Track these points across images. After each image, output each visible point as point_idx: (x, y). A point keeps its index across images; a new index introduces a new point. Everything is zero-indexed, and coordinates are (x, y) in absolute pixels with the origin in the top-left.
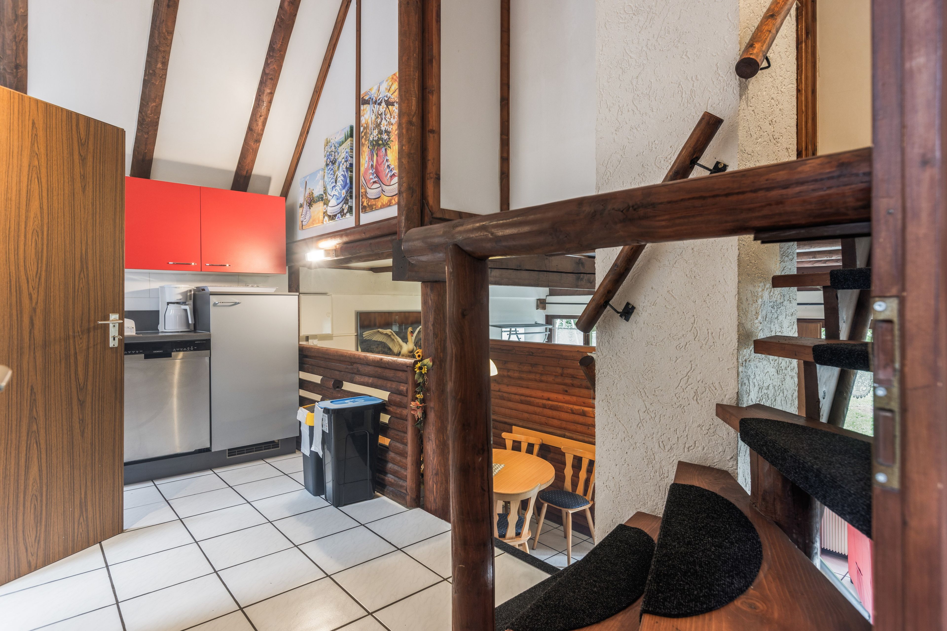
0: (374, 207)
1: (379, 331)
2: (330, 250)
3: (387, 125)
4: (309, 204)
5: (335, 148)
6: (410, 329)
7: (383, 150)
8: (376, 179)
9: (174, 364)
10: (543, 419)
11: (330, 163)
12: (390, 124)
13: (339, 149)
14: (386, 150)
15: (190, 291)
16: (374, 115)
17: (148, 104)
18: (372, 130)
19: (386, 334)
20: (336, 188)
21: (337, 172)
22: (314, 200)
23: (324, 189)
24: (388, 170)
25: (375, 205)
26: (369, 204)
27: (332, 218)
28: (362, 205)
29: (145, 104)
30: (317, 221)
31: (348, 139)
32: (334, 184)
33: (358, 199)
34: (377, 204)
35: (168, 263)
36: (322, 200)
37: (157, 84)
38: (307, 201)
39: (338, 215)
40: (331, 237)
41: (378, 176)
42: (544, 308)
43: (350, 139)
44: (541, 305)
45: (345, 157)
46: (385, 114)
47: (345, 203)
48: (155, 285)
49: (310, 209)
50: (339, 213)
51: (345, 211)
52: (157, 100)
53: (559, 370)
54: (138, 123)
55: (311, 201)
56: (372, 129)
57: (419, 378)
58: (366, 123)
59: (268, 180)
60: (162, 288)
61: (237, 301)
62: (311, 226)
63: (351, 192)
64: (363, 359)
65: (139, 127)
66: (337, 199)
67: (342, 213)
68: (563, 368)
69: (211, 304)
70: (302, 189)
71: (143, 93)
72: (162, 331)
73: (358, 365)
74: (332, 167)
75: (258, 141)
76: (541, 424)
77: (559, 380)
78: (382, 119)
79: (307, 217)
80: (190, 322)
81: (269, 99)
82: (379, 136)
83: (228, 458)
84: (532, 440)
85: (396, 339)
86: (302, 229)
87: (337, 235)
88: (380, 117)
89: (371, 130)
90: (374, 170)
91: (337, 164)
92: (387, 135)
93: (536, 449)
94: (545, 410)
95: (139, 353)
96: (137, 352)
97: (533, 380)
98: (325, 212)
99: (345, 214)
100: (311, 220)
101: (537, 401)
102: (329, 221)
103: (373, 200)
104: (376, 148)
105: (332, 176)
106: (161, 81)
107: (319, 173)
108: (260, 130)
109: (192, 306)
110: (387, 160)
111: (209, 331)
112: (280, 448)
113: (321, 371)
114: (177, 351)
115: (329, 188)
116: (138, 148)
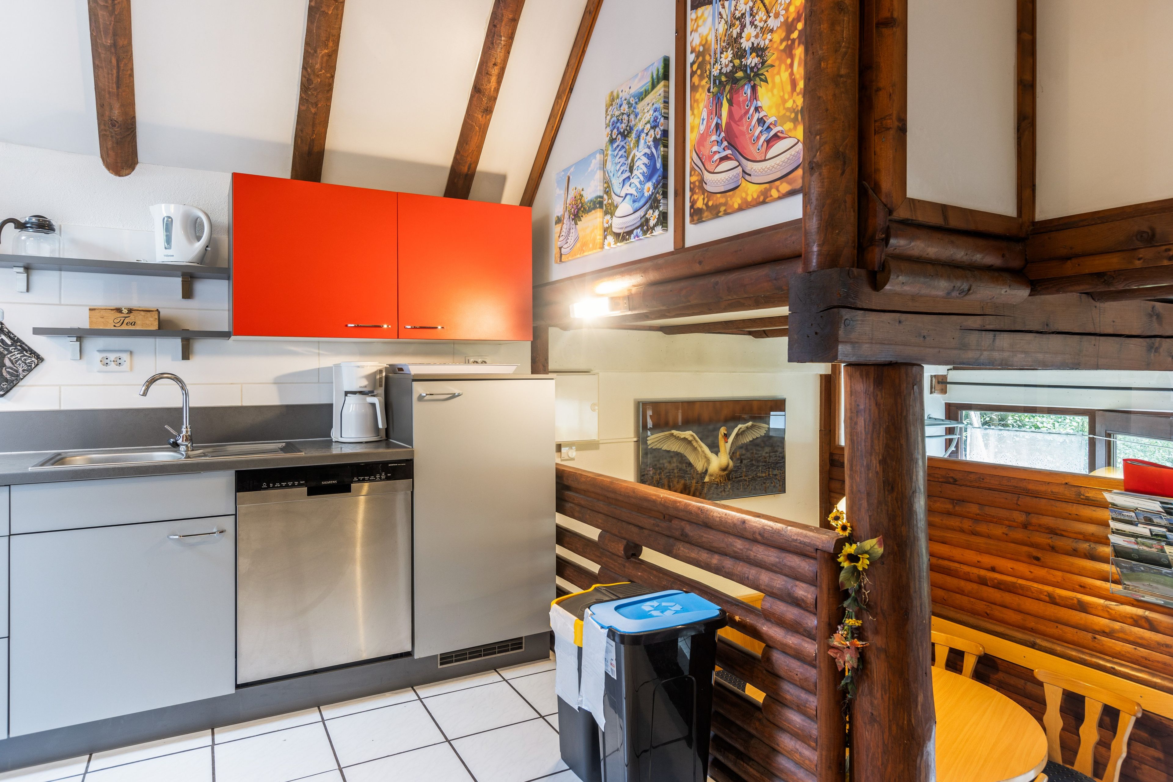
0: (722, 209)
1: (672, 434)
2: (619, 298)
3: (756, 37)
4: (575, 215)
5: (629, 107)
6: (723, 430)
7: (748, 89)
8: (728, 152)
9: (356, 503)
10: (980, 606)
11: (619, 136)
12: (766, 30)
13: (637, 106)
14: (754, 88)
15: (381, 371)
16: (723, 21)
17: (316, 52)
18: (718, 55)
19: (685, 439)
20: (632, 180)
21: (635, 151)
22: (585, 209)
23: (606, 185)
24: (760, 129)
25: (725, 204)
26: (710, 203)
27: (623, 237)
28: (692, 207)
29: (312, 52)
30: (591, 246)
31: (658, 83)
32: (627, 174)
33: (680, 198)
34: (730, 202)
35: (347, 326)
36: (601, 207)
37: (330, 13)
38: (570, 212)
39: (635, 232)
40: (622, 274)
41: (732, 145)
42: (944, 391)
43: (662, 83)
44: (939, 387)
45: (652, 119)
46: (751, 15)
47: (651, 207)
48: (327, 361)
49: (576, 224)
50: (637, 228)
51: (652, 223)
52: (331, 44)
53: (1020, 517)
54: (301, 89)
55: (579, 209)
56: (718, 51)
57: (849, 580)
58: (704, 42)
59: (501, 180)
60: (338, 366)
61: (457, 392)
62: (579, 256)
63: (665, 186)
64: (697, 515)
65: (303, 95)
66: (634, 201)
67: (645, 226)
68: (1028, 513)
69: (415, 397)
70: (560, 192)
71: (309, 31)
72: (337, 440)
73: (683, 524)
74: (623, 143)
75: (488, 111)
76: (974, 613)
77: (1019, 534)
78: (743, 27)
79: (571, 240)
80: (380, 426)
81: (510, 31)
82: (737, 62)
83: (439, 667)
84: (959, 644)
85: (701, 447)
86: (561, 261)
87: (636, 269)
88: (738, 22)
89: (715, 54)
90: (723, 134)
91: (633, 135)
92: (758, 56)
93: (969, 663)
94: (985, 588)
95: (300, 485)
96: (296, 483)
97: (955, 530)
98: (607, 228)
99: (653, 228)
100: (578, 245)
101: (966, 569)
102: (615, 243)
103: (719, 195)
104: (728, 88)
105: (622, 160)
106: (337, 8)
107: (595, 158)
108: (492, 89)
109: (382, 399)
110: (757, 109)
111: (410, 442)
112: (523, 650)
113: (600, 521)
114: (359, 481)
115: (616, 183)
116: (302, 131)
